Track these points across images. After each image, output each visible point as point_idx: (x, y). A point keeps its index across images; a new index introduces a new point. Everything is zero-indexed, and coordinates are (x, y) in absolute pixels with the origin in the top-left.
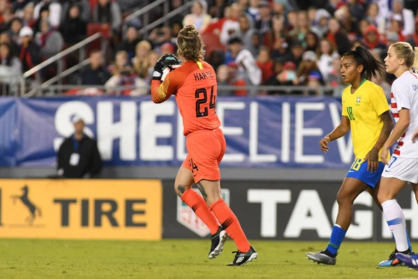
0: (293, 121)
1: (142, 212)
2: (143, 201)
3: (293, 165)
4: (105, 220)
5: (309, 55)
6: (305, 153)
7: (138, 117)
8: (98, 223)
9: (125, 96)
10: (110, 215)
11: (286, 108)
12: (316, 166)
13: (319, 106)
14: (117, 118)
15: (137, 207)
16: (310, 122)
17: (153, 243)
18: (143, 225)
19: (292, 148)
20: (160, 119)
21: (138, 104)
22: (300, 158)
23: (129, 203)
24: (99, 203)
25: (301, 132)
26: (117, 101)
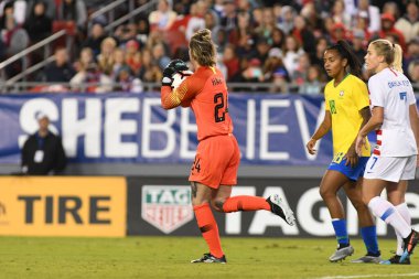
0: (258, 118)
1: (106, 209)
2: (107, 198)
3: (258, 162)
4: (69, 217)
5: (275, 52)
6: (271, 149)
7: (103, 114)
8: (62, 220)
9: (90, 93)
10: (74, 212)
11: (251, 104)
12: (282, 163)
13: (285, 103)
14: (81, 115)
15: (101, 204)
16: (276, 119)
17: (117, 240)
18: (107, 222)
19: (257, 145)
20: (125, 116)
21: (103, 101)
22: (265, 155)
23: (94, 200)
24: (63, 200)
25: (266, 129)
26: (82, 99)
